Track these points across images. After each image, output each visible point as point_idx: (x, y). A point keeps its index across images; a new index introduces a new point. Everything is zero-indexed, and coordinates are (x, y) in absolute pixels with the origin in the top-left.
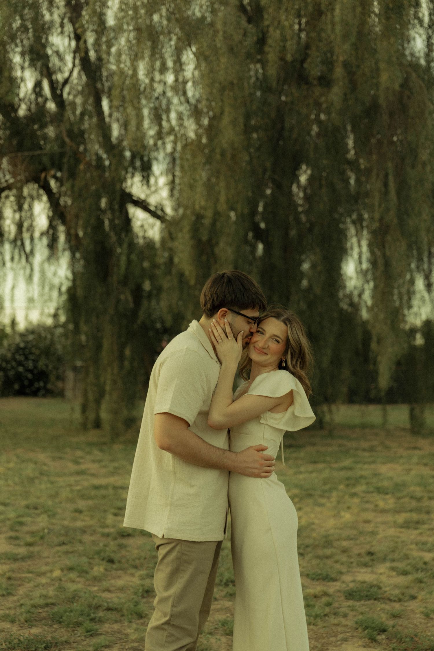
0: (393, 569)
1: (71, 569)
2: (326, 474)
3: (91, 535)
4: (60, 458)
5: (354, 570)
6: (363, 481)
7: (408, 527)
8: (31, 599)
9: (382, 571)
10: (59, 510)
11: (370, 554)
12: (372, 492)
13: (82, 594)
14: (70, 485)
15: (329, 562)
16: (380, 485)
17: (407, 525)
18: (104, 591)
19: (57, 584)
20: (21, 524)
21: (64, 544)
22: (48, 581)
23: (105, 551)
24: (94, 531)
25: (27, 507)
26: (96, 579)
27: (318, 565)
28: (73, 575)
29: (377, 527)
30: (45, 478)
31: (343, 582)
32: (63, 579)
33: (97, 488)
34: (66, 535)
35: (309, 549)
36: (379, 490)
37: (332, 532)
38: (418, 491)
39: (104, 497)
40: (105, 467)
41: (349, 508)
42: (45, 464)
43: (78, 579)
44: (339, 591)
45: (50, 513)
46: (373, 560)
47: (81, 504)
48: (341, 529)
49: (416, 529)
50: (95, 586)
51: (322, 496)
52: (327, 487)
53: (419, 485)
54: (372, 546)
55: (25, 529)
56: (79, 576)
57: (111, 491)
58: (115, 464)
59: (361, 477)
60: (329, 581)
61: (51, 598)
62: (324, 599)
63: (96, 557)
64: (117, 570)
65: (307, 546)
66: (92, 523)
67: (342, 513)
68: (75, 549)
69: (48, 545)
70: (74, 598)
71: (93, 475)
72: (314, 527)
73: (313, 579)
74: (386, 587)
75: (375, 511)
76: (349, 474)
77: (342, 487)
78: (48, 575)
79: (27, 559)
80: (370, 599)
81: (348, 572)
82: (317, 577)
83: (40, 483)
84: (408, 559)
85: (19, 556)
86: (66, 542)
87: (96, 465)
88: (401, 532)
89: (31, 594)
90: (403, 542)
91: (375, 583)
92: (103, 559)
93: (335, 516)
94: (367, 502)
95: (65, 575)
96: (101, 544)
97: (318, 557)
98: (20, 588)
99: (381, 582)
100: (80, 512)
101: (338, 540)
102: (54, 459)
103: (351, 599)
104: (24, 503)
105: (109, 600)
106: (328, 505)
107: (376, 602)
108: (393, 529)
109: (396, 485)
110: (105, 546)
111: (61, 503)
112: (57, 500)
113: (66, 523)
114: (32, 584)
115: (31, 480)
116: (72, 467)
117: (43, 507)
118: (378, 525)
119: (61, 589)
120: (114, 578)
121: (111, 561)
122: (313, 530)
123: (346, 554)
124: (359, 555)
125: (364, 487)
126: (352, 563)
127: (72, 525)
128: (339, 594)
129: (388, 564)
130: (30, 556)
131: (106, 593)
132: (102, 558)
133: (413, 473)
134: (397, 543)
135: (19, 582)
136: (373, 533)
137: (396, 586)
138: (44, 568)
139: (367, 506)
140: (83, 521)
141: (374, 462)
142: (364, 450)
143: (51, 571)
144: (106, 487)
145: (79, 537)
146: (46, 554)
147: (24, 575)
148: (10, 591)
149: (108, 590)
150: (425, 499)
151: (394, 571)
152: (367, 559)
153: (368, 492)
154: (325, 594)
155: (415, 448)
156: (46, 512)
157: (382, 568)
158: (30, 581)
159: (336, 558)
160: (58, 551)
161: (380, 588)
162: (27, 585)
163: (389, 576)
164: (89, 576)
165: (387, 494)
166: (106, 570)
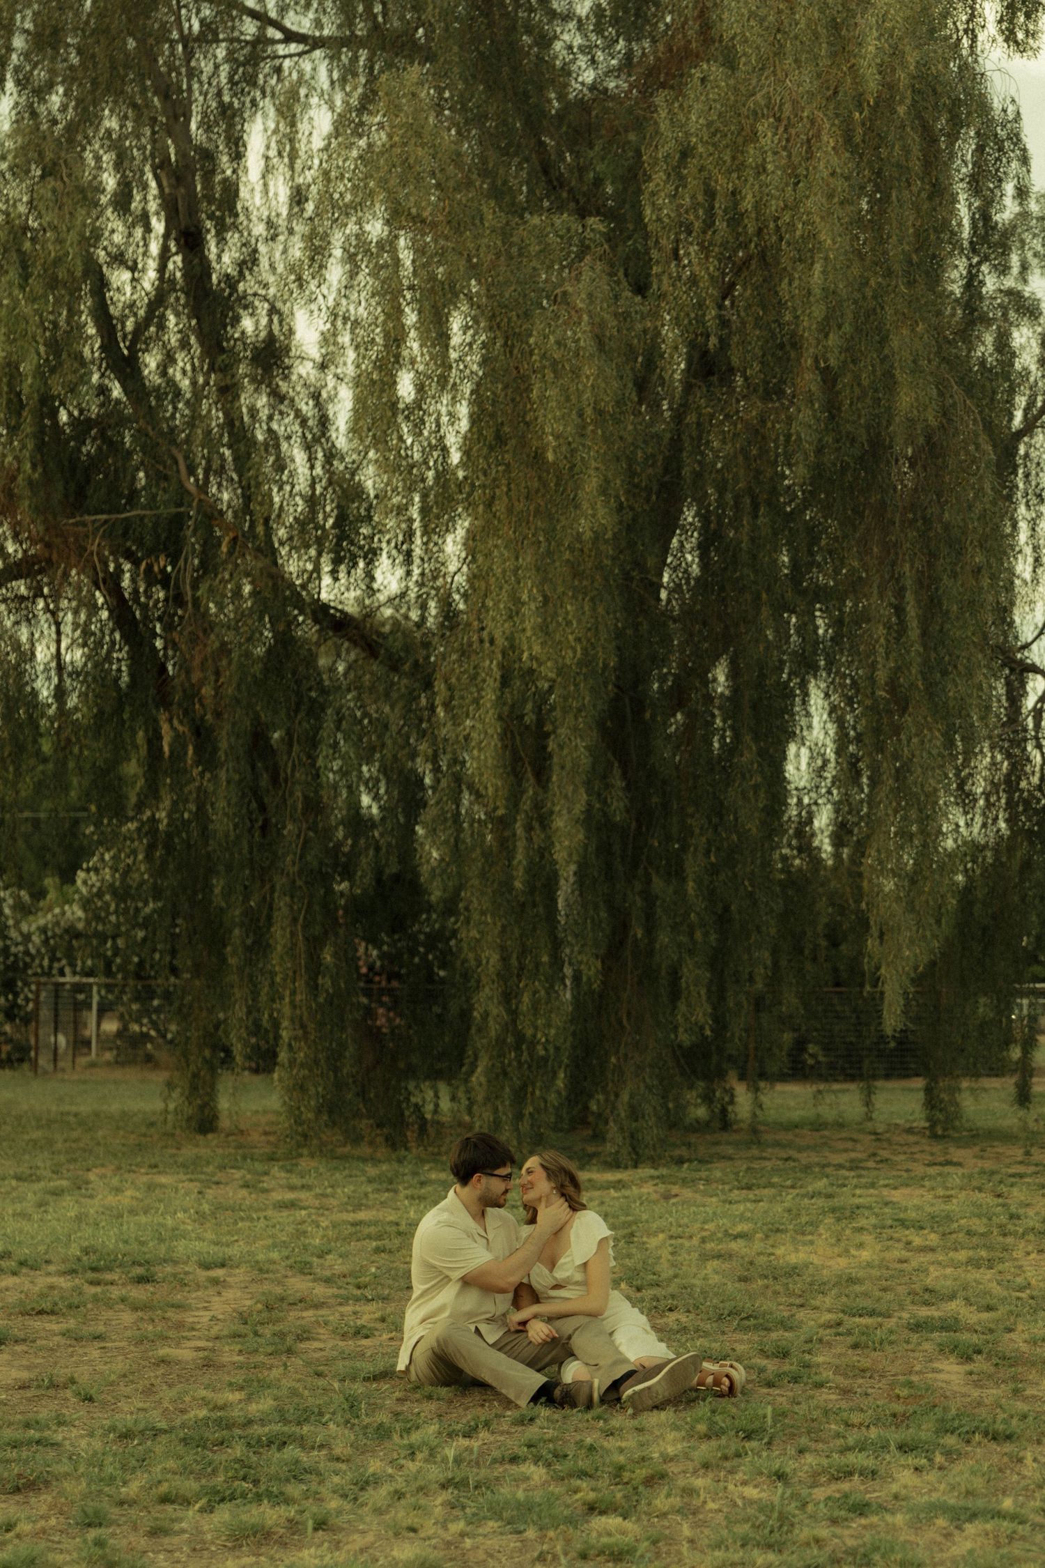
2: (787, 1203)
5: (911, 1307)
6: (865, 1212)
7: (976, 1266)
9: (954, 1307)
11: (929, 1292)
12: (892, 1227)
16: (901, 1217)
29: (923, 1266)
31: (900, 1317)
36: (905, 1224)
37: (850, 1271)
38: (977, 1224)
41: (861, 1245)
46: (936, 1298)
48: (864, 1268)
49: (991, 1267)
51: (801, 1233)
52: (803, 1220)
53: (977, 1216)
54: (926, 1284)
59: (860, 1206)
60: (878, 1317)
65: (823, 1284)
67: (854, 1252)
71: (321, 1208)
72: (817, 1265)
73: (853, 1314)
74: (966, 1321)
75: (909, 1249)
77: (830, 1220)
80: (947, 1331)
81: (902, 1309)
82: (860, 1312)
94: (890, 1239)
109: (934, 1217)
139: (891, 1243)
141: (872, 1185)
142: (841, 1167)
150: (995, 1235)
153: (884, 1227)
155: (948, 1163)
161: (958, 1322)
163: (967, 1311)
165: (922, 1228)
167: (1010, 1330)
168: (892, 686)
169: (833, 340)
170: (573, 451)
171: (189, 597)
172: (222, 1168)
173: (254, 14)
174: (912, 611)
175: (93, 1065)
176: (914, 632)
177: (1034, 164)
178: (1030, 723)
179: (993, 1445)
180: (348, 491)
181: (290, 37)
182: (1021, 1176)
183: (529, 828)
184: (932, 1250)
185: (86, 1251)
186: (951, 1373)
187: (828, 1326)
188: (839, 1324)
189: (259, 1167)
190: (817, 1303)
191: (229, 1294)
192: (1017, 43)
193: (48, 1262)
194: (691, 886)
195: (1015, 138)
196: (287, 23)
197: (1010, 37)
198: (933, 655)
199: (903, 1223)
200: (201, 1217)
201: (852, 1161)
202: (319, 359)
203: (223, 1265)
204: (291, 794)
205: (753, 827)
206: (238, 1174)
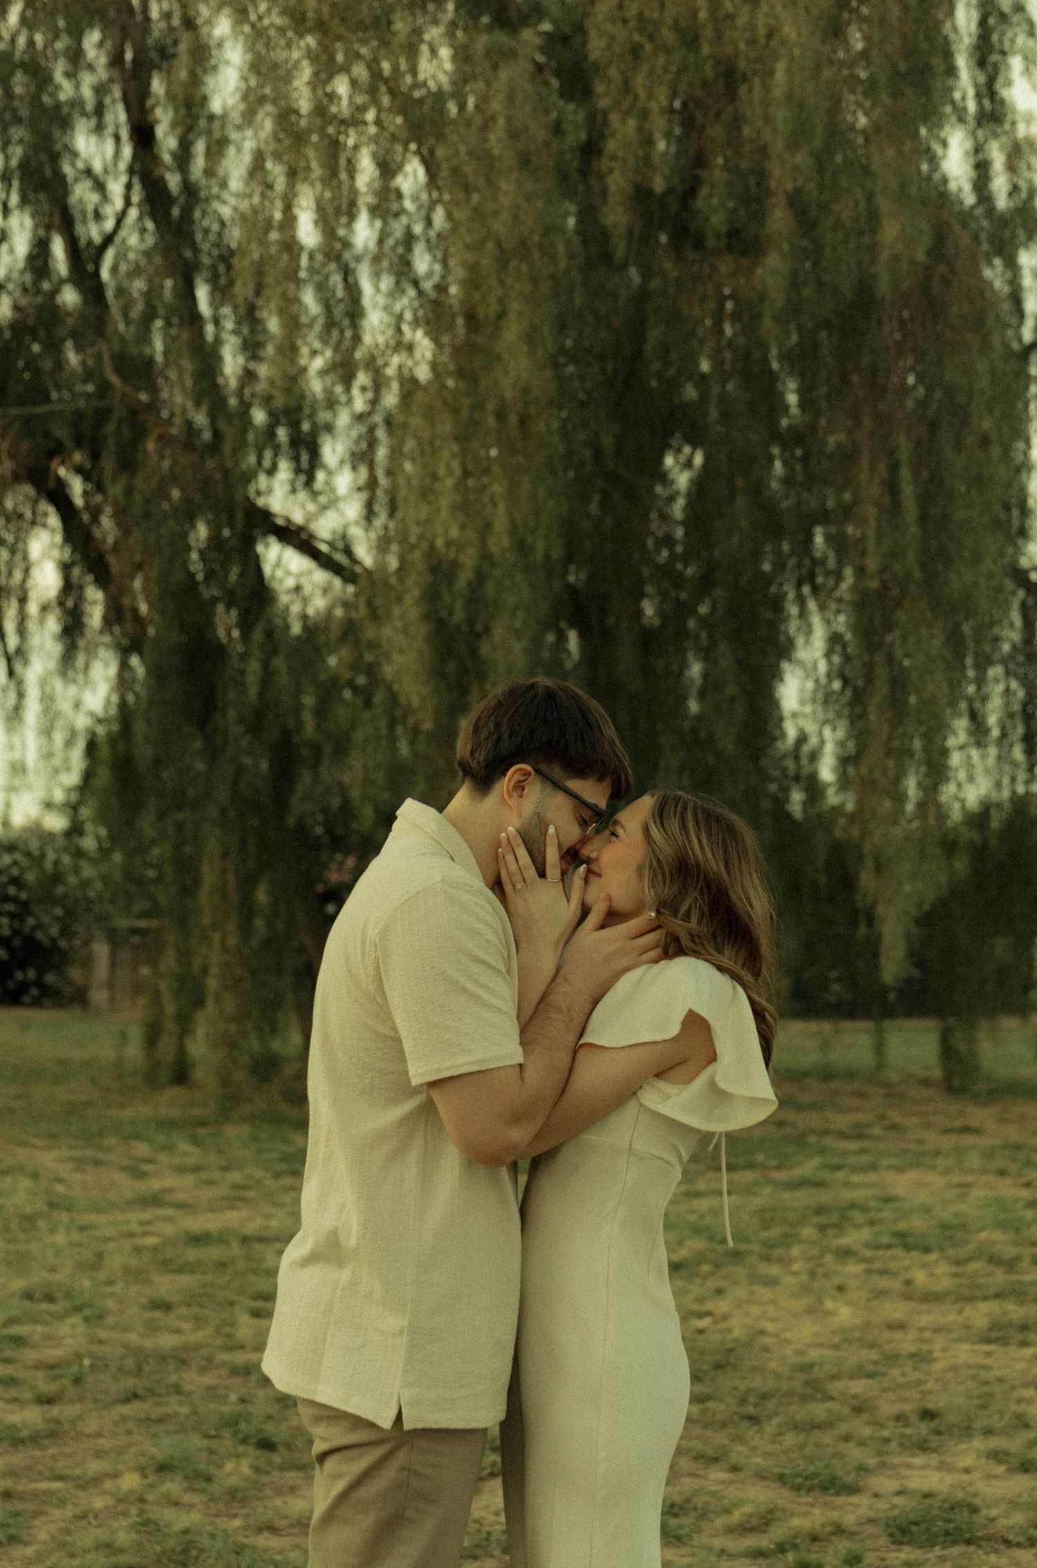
0: (996, 1456)
1: (163, 1468)
2: (764, 1197)
3: (203, 1370)
4: (97, 1163)
5: (897, 1460)
6: (857, 1216)
7: (1004, 1341)
8: (73, 1555)
9: (967, 1461)
10: (110, 1304)
11: (928, 1415)
12: (889, 1246)
13: (205, 1541)
14: (131, 1235)
15: (827, 1438)
16: (902, 1226)
17: (998, 1334)
18: (259, 1530)
19: (134, 1511)
20: (18, 1341)
21: (136, 1396)
22: (111, 1502)
23: (248, 1418)
24: (210, 1360)
25: (28, 1296)
26: (233, 1495)
27: (801, 1447)
28: (173, 1486)
29: (923, 1341)
30: (64, 1217)
31: (876, 1495)
32: (150, 1497)
33: (198, 1240)
34: (138, 1372)
35: (771, 1405)
36: (907, 1241)
37: (814, 1354)
38: (1001, 1241)
39: (221, 1265)
40: (209, 1183)
41: (841, 1288)
42: (60, 1181)
43: (187, 1498)
44: (870, 1521)
45: (87, 1312)
46: (938, 1433)
47: (166, 1285)
48: (836, 1347)
49: (1025, 1344)
50: (235, 1516)
51: (767, 1259)
52: (775, 1232)
53: (1003, 1225)
54: (925, 1393)
55: (30, 1356)
56: (191, 1489)
57: (236, 1250)
58: (235, 1176)
59: (852, 1206)
60: (837, 1494)
61: (121, 1550)
62: (843, 1546)
63: (226, 1433)
64: (281, 1469)
65: (764, 1397)
66: (199, 1336)
67: (829, 1304)
68: (168, 1410)
69: (96, 1401)
70: (185, 1551)
71: (182, 1206)
72: (768, 1340)
73: (797, 1489)
74: (988, 1507)
75: (908, 1297)
76: (823, 1197)
77: (808, 1232)
78: (108, 1485)
79: (46, 1442)
80: (955, 1543)
81: (883, 1465)
82: (809, 1483)
83: (53, 1231)
84: (1026, 1426)
85: (24, 1434)
86: (140, 1392)
87: (188, 1180)
88: (989, 1354)
89: (69, 1539)
90: (1001, 1380)
91: (961, 1495)
92: (245, 1441)
93: (810, 1311)
94: (883, 1272)
95: (151, 1486)
96: (233, 1397)
97: (796, 1427)
98: (36, 1522)
99: (975, 1495)
100: (166, 1307)
101: (835, 1377)
102: (80, 1164)
103: (909, 1543)
104: (19, 1284)
105: (279, 1558)
106: (788, 1280)
107: (972, 1548)
108: (966, 1347)
109: (945, 1226)
110: (242, 1401)
111: (110, 1283)
112: (102, 1276)
113: (133, 1338)
114: (69, 1511)
115: (30, 1221)
116: (127, 1186)
117: (68, 1295)
118: (927, 1335)
119: (147, 1526)
120: (279, 1492)
121: (267, 1445)
122: (766, 1349)
123: (865, 1417)
124: (900, 1418)
125: (865, 1234)
126: (887, 1441)
127: (148, 1343)
128: (869, 1529)
129: (978, 1443)
130: (52, 1434)
131: (266, 1534)
132: (241, 1436)
133: (977, 1193)
134: (986, 1383)
135: (31, 1506)
136: (921, 1358)
137: (1014, 1504)
138: (94, 1467)
139: (883, 1283)
140: (178, 1331)
141: (873, 1167)
142: (841, 1135)
143: (116, 1475)
144: (221, 1238)
145: (174, 1378)
146: (91, 1425)
147: (43, 1486)
148: (13, 1531)
149: (272, 1529)
150: (1026, 1263)
151: (1000, 1462)
152: (924, 1429)
153: (878, 1247)
154: (839, 1530)
155: (966, 1130)
156: (78, 1309)
157: (969, 1453)
158: (63, 1502)
159: (844, 1428)
160: (124, 1419)
161: (974, 1510)
162: (57, 1513)
163: (990, 1477)
164: (215, 1489)
165: (927, 1250)
166: (257, 1470)
174: (907, 489)
176: (910, 513)
184: (939, 1299)
190: (743, 1451)
198: (933, 541)
199: (905, 1240)
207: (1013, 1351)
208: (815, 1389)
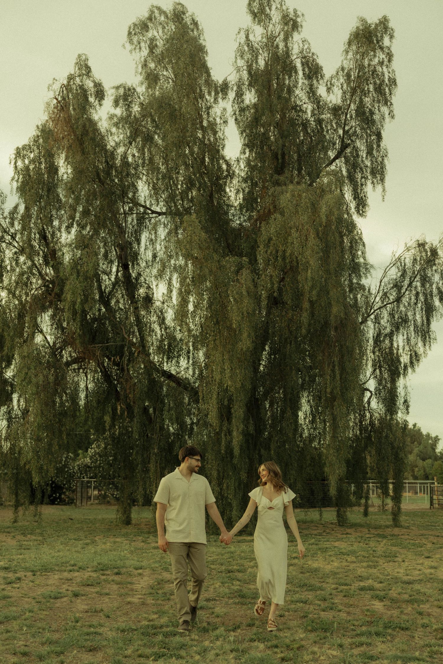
159: (344, 578)
161: (372, 587)
163: (374, 584)
167: (390, 590)
168: (331, 393)
169: (314, 292)
170: (240, 325)
171: (126, 368)
172: (135, 536)
173: (143, 206)
174: (337, 372)
175: (92, 504)
176: (338, 377)
177: (366, 246)
178: (366, 405)
179: (402, 632)
180: (172, 338)
181: (153, 212)
182: (370, 538)
183: (226, 435)
184: (355, 562)
185: (99, 564)
186: (378, 606)
187: (334, 589)
188: (337, 589)
189: (146, 536)
190: (327, 581)
191: (146, 578)
192: (360, 214)
193: (88, 567)
194: (272, 452)
195: (361, 239)
196: (152, 209)
197: (358, 212)
198: (343, 385)
199: (342, 553)
200: (132, 552)
201: (319, 533)
202: (162, 301)
203: (141, 569)
204: (156, 425)
205: (291, 435)
206: (140, 538)
207: (373, 569)
208: (336, 573)
